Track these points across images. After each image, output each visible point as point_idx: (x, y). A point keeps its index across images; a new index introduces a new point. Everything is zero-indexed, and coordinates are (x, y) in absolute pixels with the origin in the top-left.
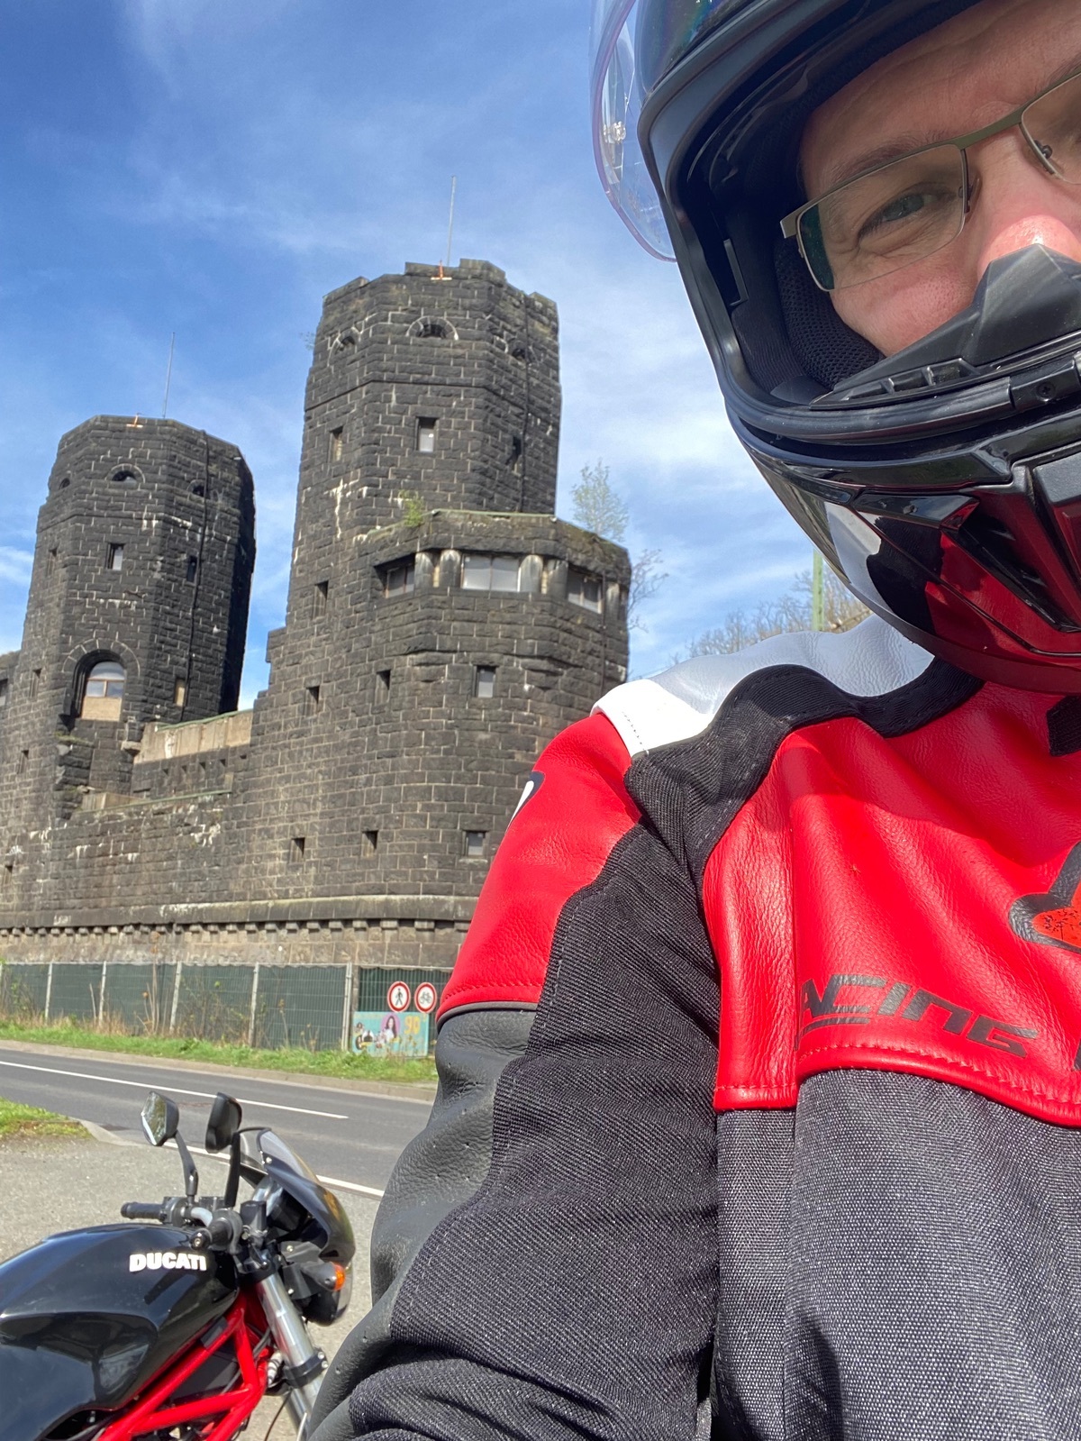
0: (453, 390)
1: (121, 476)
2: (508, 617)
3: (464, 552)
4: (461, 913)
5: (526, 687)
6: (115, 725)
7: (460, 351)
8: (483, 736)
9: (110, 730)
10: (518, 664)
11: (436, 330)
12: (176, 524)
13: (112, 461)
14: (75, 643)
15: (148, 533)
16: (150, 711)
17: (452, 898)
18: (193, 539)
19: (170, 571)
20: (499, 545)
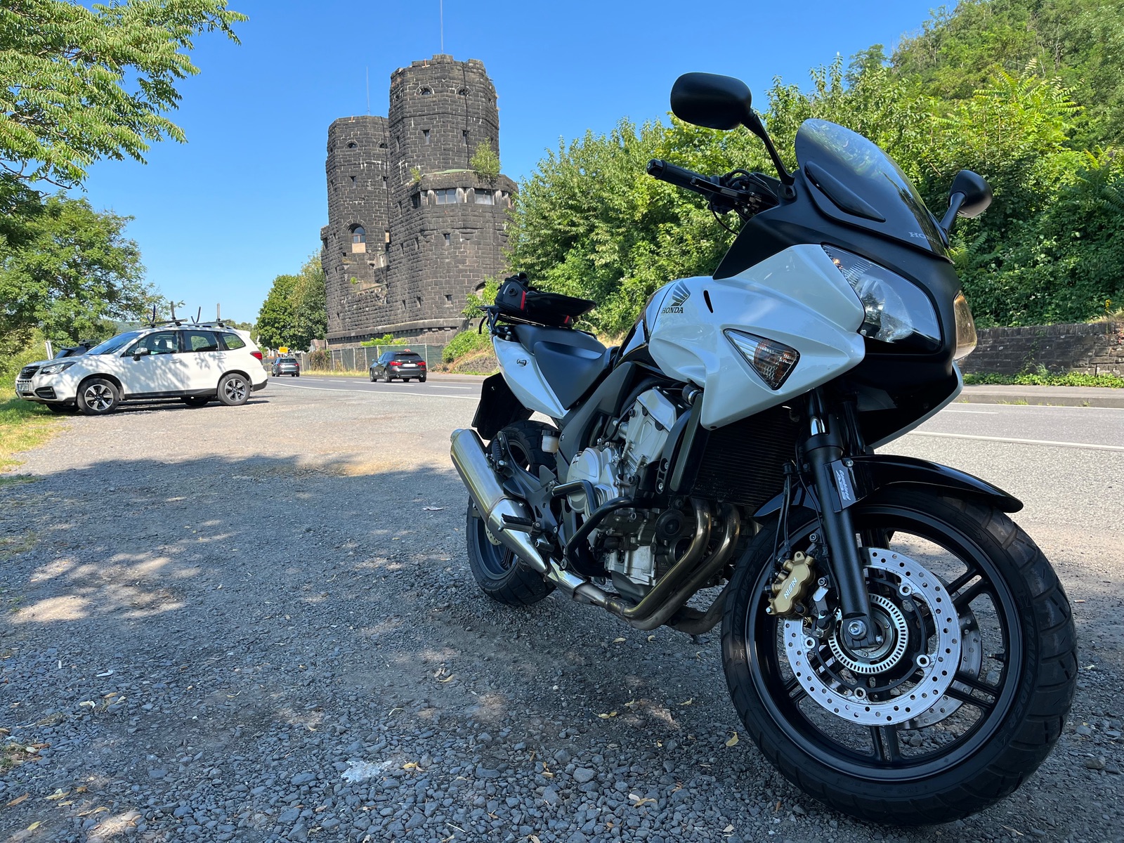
0: (434, 116)
1: (351, 145)
2: (451, 214)
3: (435, 190)
4: (445, 325)
5: (461, 240)
6: (363, 254)
7: (434, 99)
8: (447, 260)
9: (361, 256)
10: (457, 232)
11: (426, 90)
12: (374, 164)
13: (345, 139)
14: (344, 221)
15: (364, 170)
16: (376, 247)
17: (442, 320)
18: (382, 168)
19: (375, 185)
20: (446, 186)
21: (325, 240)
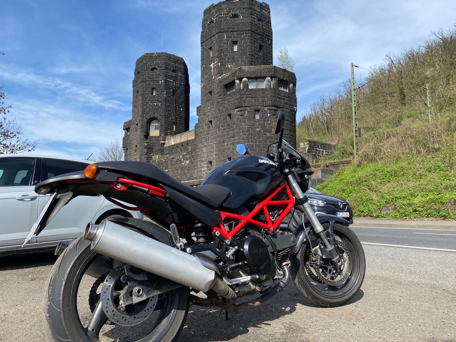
0: (242, 32)
1: (153, 69)
2: (262, 95)
3: (249, 78)
5: (269, 115)
6: (158, 137)
7: (243, 21)
8: (258, 129)
10: (266, 109)
11: (235, 16)
12: (168, 81)
13: (150, 65)
14: (146, 116)
15: (161, 84)
16: (167, 133)
18: (173, 85)
19: (168, 94)
20: (258, 75)
21: (127, 129)
